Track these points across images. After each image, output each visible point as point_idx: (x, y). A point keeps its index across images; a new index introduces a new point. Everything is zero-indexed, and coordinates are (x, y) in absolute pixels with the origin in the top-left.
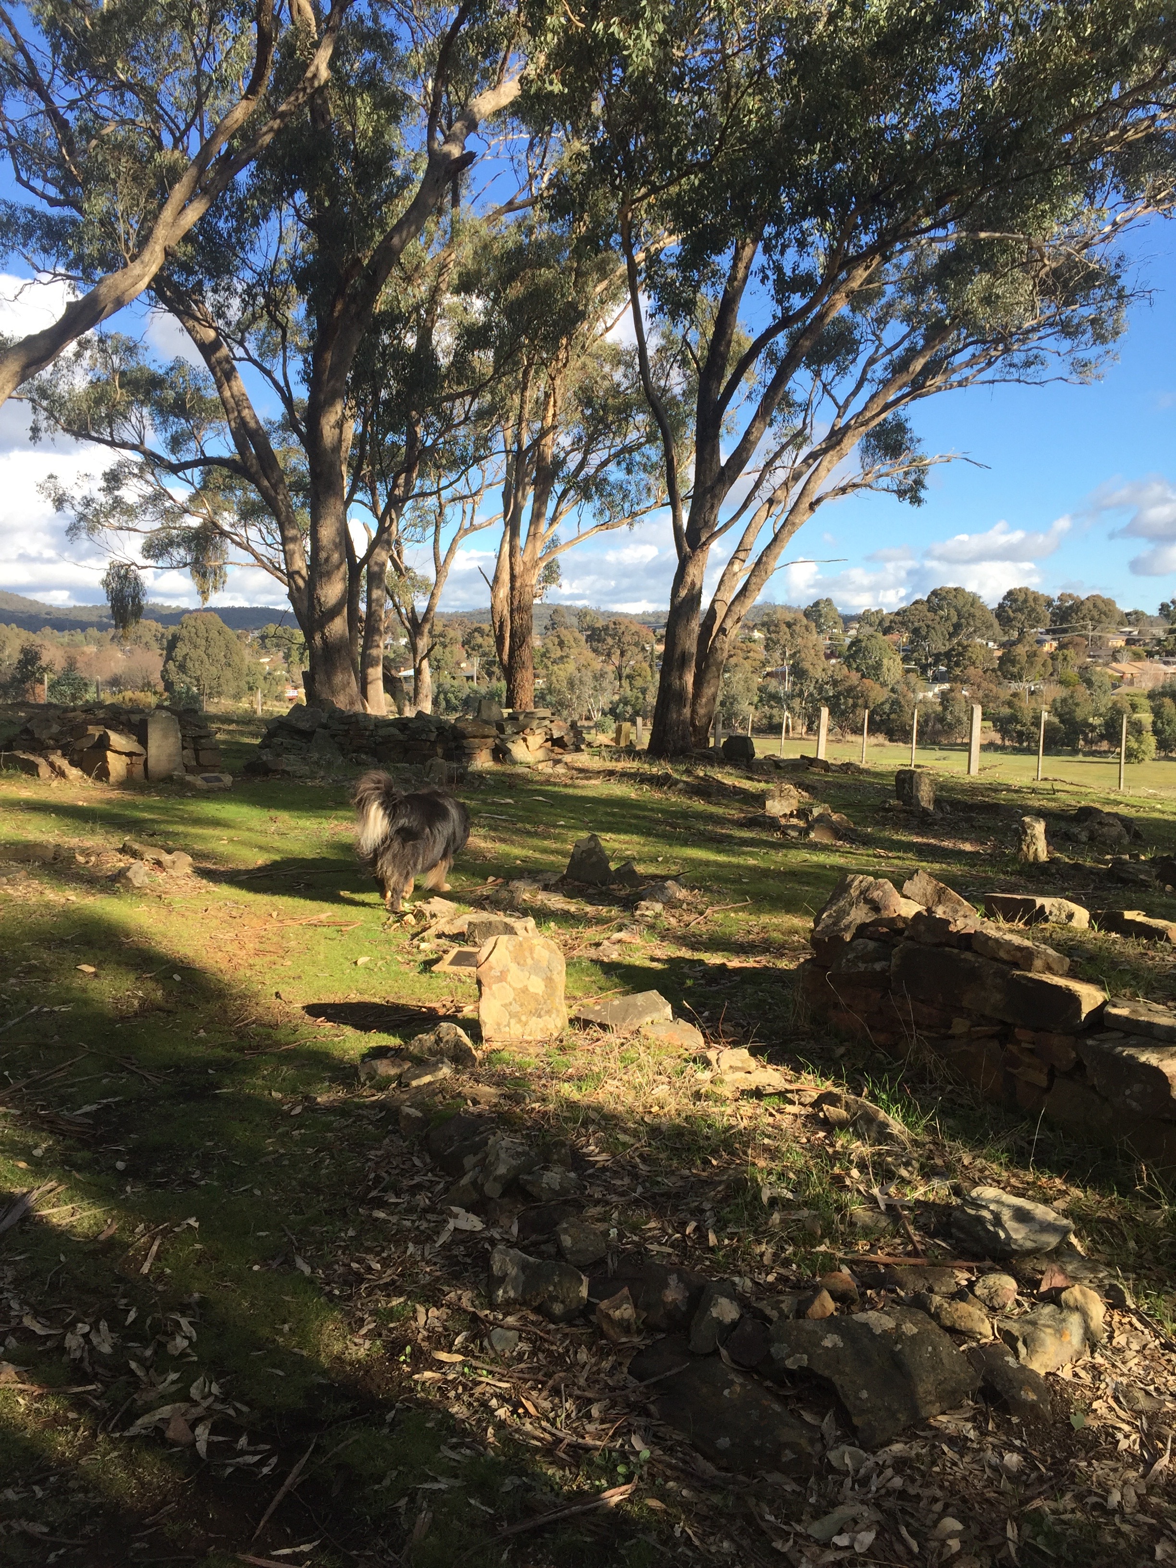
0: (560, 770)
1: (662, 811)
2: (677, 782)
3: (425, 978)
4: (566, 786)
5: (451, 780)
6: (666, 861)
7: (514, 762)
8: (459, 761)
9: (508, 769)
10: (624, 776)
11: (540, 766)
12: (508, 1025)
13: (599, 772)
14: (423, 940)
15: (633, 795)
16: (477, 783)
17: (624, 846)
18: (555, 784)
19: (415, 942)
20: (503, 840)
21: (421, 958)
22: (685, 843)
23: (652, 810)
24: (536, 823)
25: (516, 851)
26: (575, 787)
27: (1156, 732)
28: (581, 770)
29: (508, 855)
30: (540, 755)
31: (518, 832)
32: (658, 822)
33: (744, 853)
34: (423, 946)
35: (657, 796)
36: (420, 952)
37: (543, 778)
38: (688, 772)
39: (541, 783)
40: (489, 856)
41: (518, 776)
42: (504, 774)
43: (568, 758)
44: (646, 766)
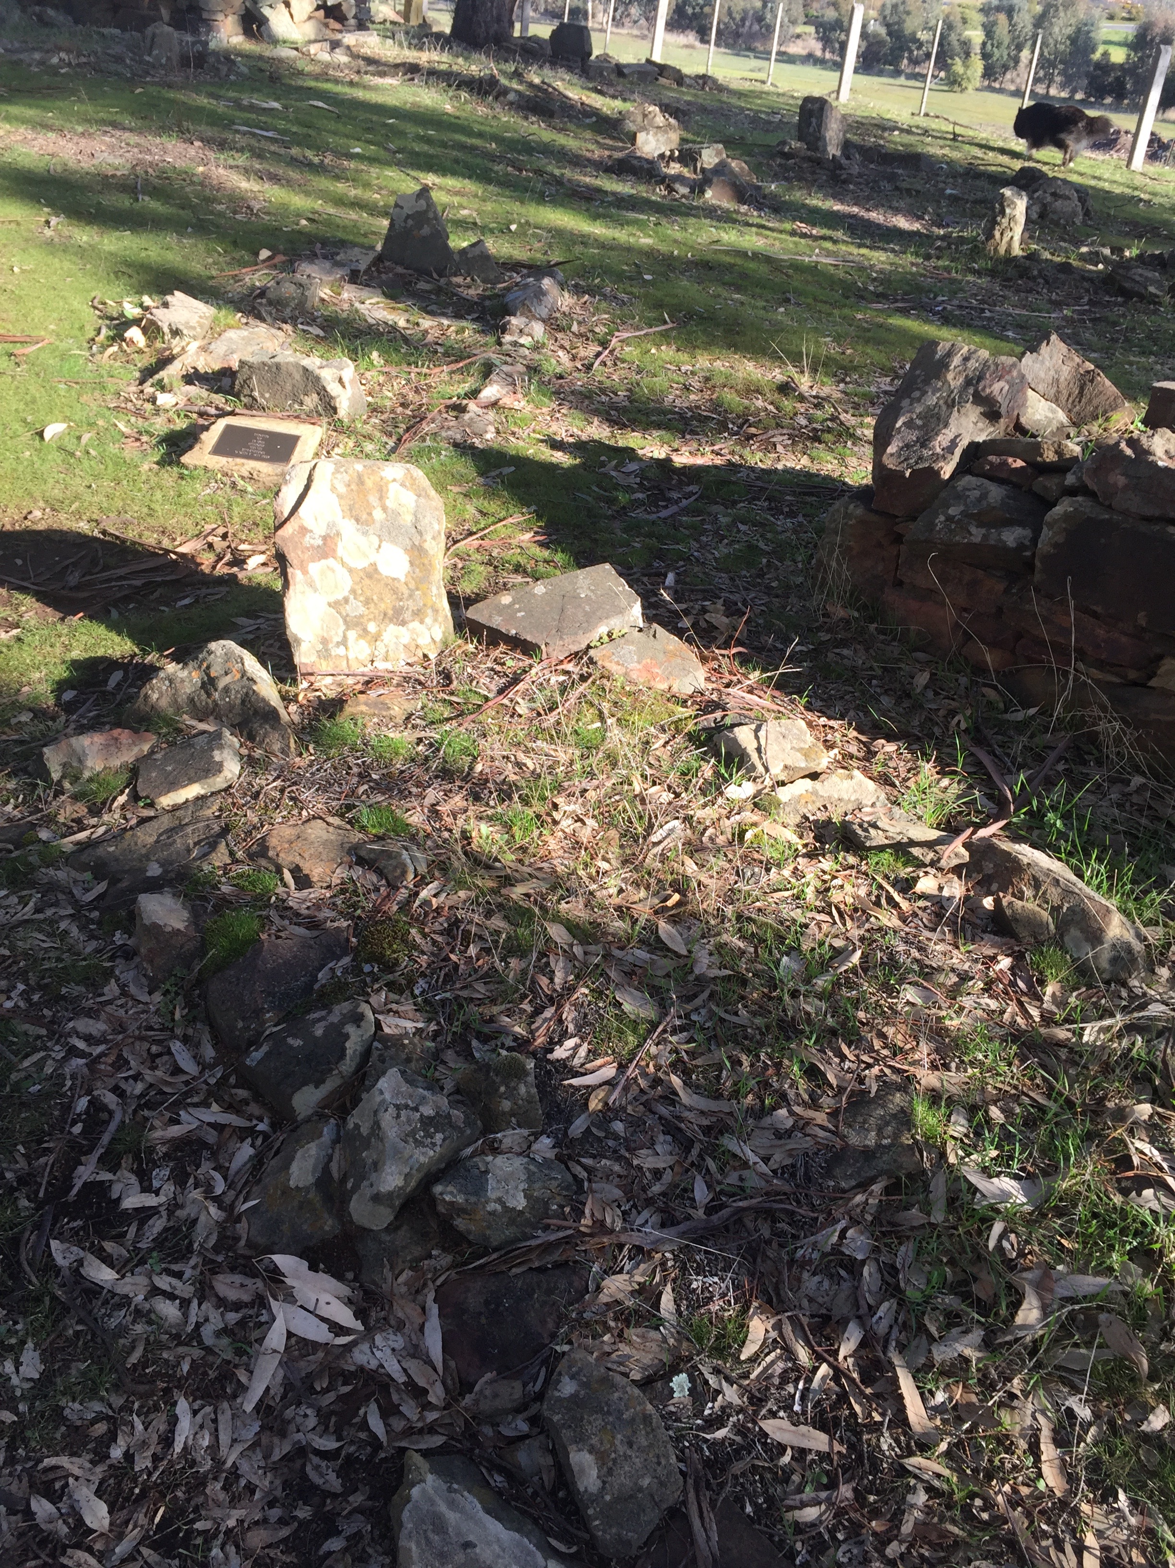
0: (341, 58)
1: (495, 138)
2: (505, 91)
3: (169, 476)
4: (351, 84)
5: (185, 62)
6: (522, 233)
7: (274, 41)
8: (195, 31)
9: (267, 51)
10: (433, 75)
11: (313, 49)
12: (344, 642)
13: (397, 66)
14: (161, 386)
15: (448, 108)
16: (224, 69)
17: (456, 200)
18: (336, 81)
19: (148, 389)
20: (274, 179)
21: (160, 426)
22: (541, 199)
23: (481, 135)
24: (319, 149)
25: (298, 201)
26: (365, 87)
27: (985, 56)
28: (370, 61)
29: (285, 207)
30: (309, 30)
31: (295, 162)
32: (492, 158)
33: (629, 223)
34: (164, 399)
35: (482, 110)
36: (157, 411)
37: (317, 69)
38: (517, 75)
39: (317, 78)
40: (256, 206)
41: (280, 60)
42: (261, 58)
43: (350, 39)
44: (460, 60)
